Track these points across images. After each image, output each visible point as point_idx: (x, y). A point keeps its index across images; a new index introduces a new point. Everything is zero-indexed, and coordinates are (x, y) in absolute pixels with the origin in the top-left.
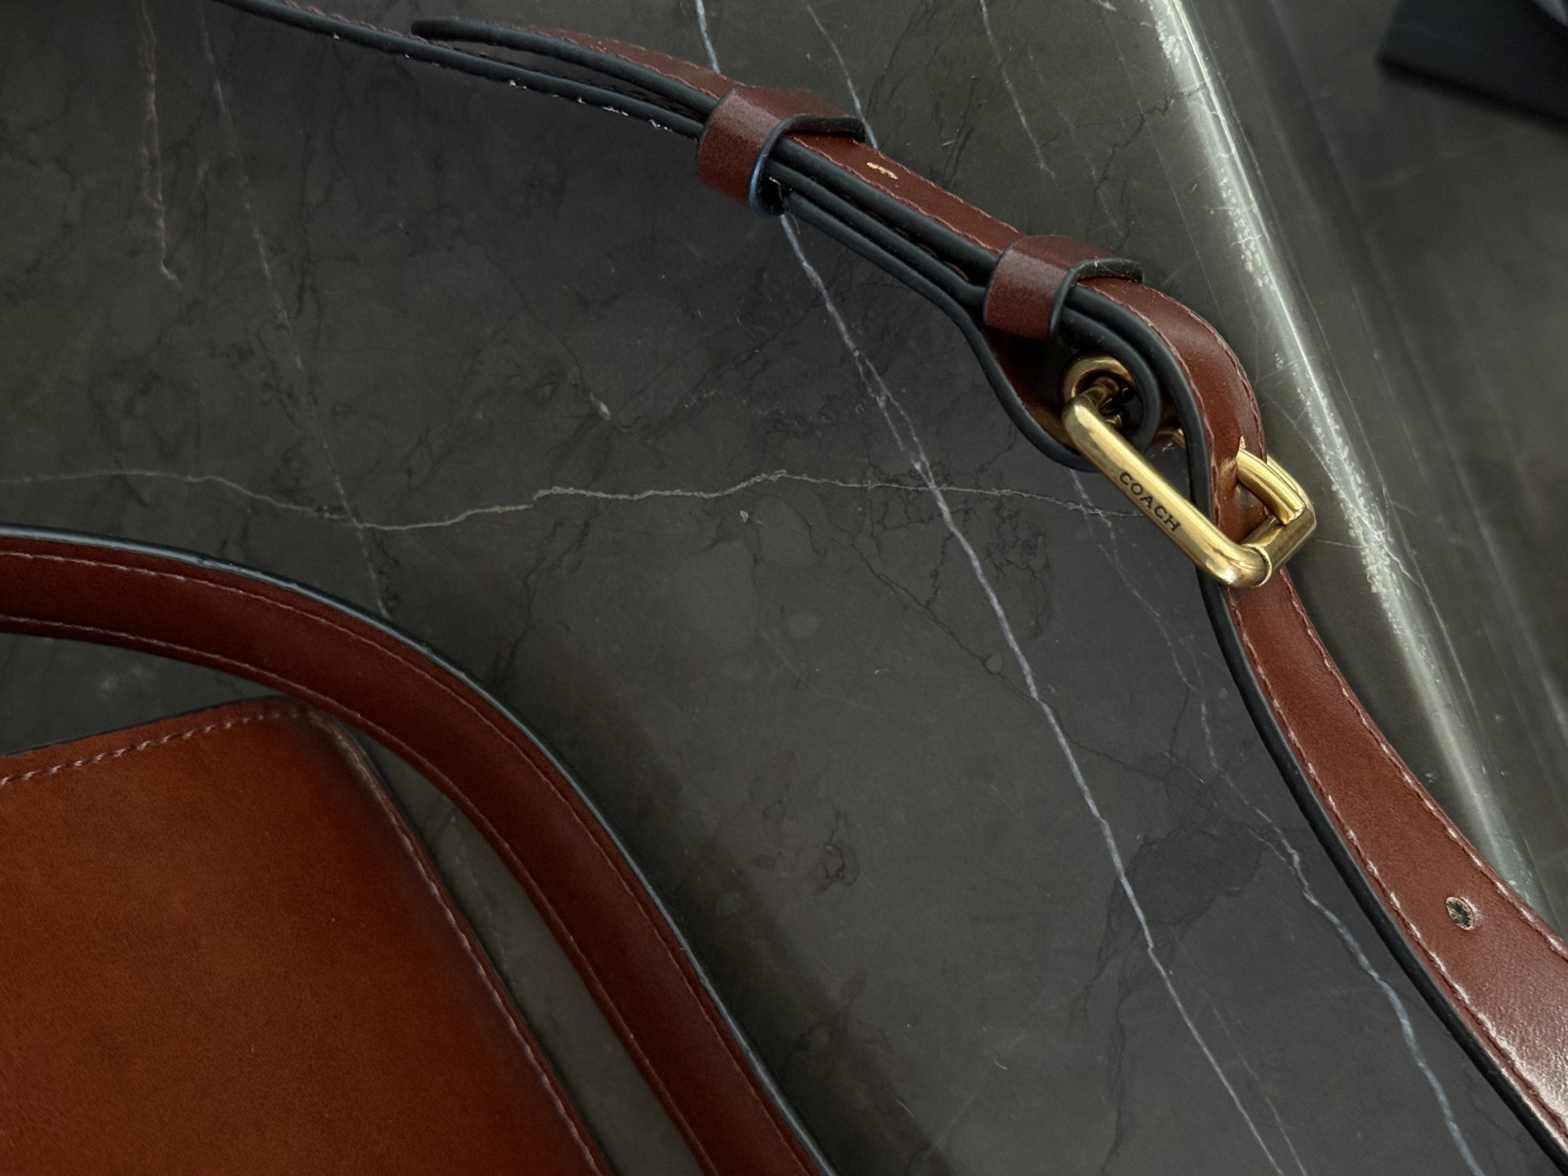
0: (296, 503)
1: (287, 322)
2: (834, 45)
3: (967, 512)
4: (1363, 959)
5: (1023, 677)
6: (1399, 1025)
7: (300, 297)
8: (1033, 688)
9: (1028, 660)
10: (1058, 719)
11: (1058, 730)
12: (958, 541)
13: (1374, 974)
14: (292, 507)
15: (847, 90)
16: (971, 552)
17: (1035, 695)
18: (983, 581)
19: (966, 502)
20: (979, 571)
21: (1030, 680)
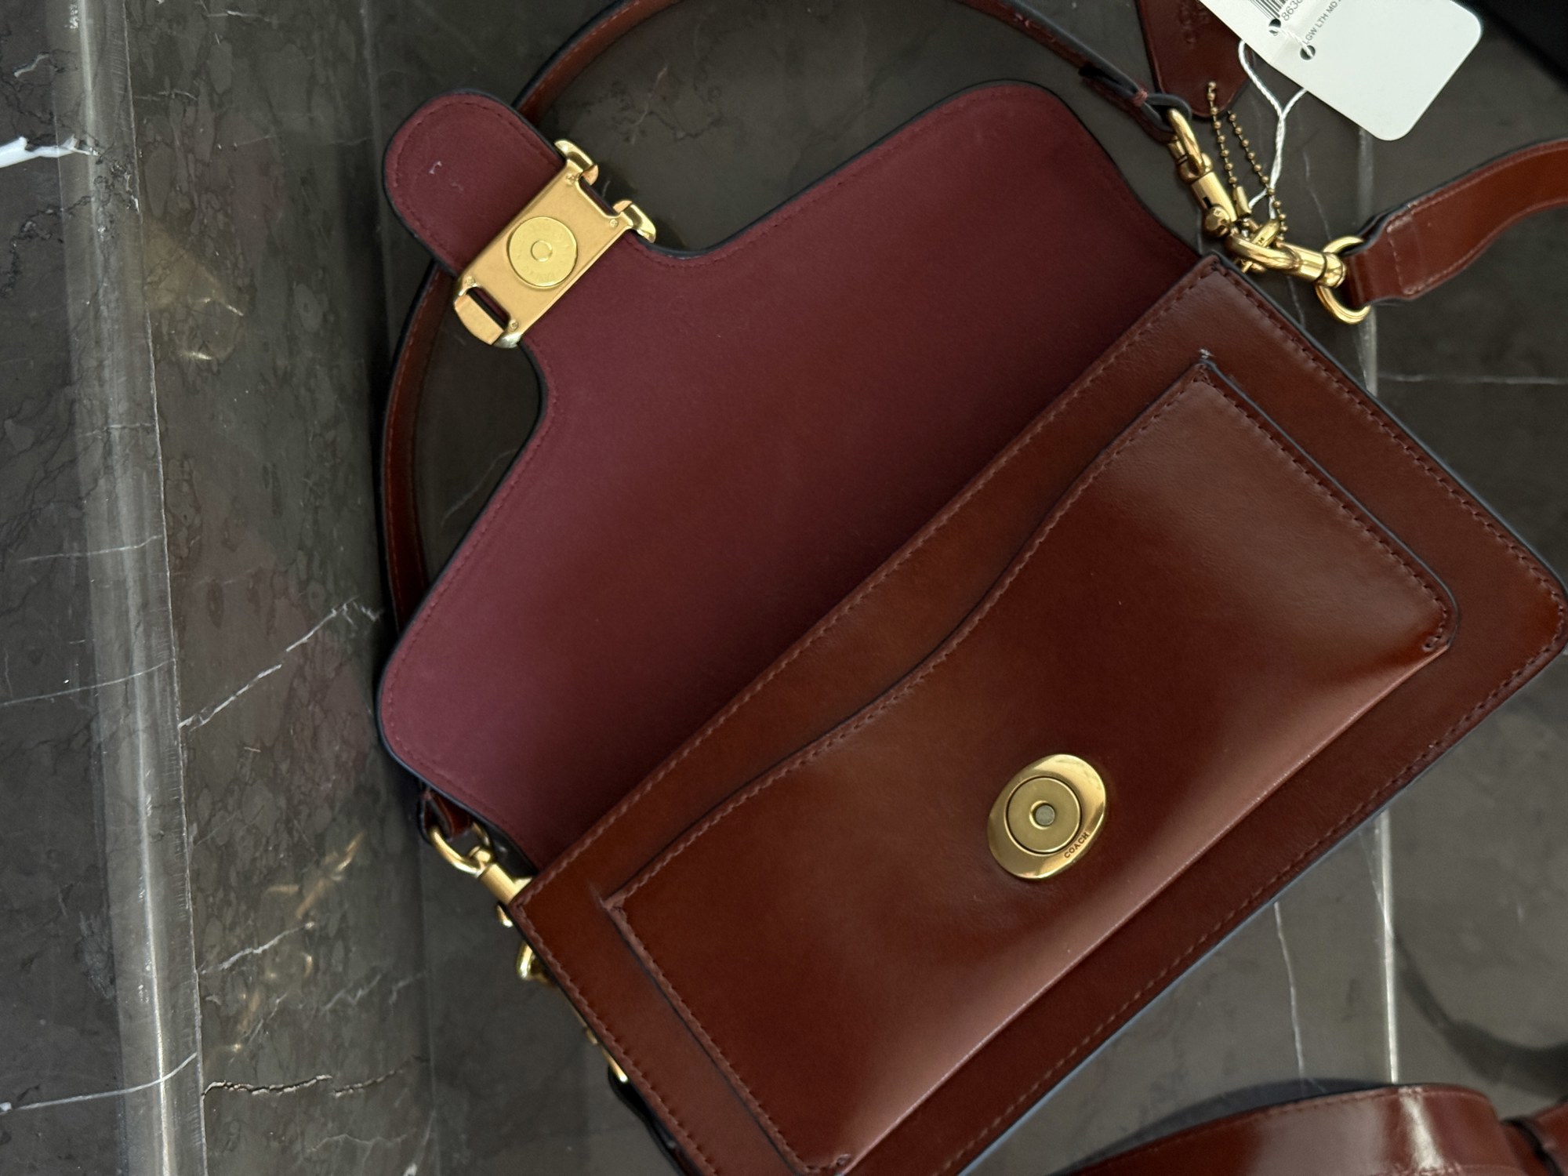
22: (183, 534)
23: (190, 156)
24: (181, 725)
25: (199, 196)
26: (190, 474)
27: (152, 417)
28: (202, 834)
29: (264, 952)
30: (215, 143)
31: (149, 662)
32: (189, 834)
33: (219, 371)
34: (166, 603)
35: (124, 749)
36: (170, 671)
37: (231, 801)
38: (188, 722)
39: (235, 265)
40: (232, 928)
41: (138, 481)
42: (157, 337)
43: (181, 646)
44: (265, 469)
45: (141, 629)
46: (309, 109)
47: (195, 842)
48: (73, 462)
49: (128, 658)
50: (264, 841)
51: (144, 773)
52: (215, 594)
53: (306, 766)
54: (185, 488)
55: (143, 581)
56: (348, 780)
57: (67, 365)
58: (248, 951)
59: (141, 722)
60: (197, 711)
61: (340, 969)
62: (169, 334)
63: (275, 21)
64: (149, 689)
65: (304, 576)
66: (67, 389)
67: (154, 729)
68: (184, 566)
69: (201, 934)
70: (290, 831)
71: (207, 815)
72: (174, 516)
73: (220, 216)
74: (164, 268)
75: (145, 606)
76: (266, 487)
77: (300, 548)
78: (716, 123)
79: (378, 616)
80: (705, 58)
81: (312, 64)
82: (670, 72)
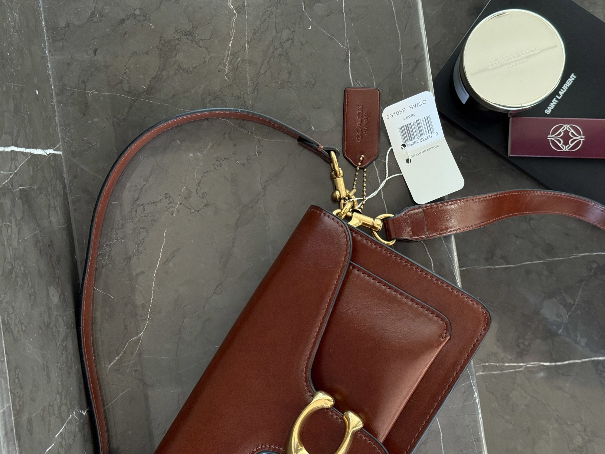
0: (243, 129)
1: (250, 94)
2: (373, 75)
3: (378, 163)
4: (428, 253)
5: (381, 194)
6: (431, 265)
7: (254, 90)
8: (383, 197)
9: (383, 192)
10: (386, 203)
11: (385, 205)
12: (375, 168)
13: (429, 256)
14: (242, 130)
15: (374, 84)
16: (377, 170)
17: (383, 198)
18: (378, 176)
19: (378, 161)
20: (378, 174)
21: (382, 195)
22: (17, 401)
23: (10, 247)
25: (15, 262)
26: (18, 375)
27: (3, 355)
30: (18, 240)
33: (25, 330)
34: (13, 431)
39: (28, 286)
43: (19, 447)
44: (43, 364)
45: (5, 444)
46: (49, 217)
52: (30, 421)
54: (17, 381)
55: (4, 424)
62: (8, 320)
63: (36, 187)
65: (59, 404)
68: (18, 413)
72: (13, 393)
73: (22, 268)
74: (4, 294)
75: (6, 434)
76: (44, 371)
77: (57, 393)
78: (206, 205)
79: (86, 413)
80: (200, 182)
81: (49, 199)
82: (187, 188)
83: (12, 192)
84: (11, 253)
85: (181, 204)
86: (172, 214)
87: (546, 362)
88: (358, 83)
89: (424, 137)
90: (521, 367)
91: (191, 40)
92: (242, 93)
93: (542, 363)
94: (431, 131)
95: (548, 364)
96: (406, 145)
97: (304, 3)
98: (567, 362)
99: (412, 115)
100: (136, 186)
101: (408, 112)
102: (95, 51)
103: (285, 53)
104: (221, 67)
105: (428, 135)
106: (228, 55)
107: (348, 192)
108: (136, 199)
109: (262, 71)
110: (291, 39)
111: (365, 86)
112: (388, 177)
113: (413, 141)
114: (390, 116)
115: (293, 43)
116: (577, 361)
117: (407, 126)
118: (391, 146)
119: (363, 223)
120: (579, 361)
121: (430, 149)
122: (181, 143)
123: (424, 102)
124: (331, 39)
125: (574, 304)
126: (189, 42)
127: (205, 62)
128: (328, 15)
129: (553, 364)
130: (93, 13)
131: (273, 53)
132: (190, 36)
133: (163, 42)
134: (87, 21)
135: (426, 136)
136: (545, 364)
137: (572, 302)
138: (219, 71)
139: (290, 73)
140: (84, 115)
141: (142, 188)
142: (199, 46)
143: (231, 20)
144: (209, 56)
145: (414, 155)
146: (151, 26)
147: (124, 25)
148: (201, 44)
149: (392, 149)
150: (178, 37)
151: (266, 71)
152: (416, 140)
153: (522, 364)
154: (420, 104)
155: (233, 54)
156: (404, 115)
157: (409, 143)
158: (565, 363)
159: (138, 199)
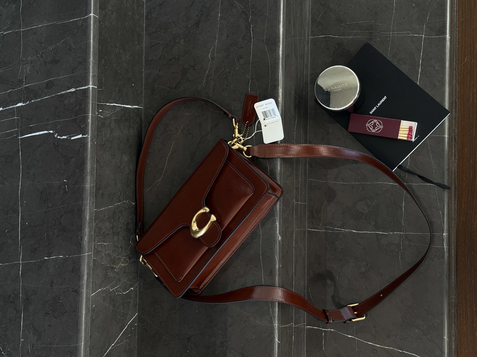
1: (211, 92)
2: (258, 90)
4: (268, 164)
7: (213, 91)
8: (254, 139)
9: (255, 137)
11: (254, 142)
12: (253, 127)
14: (206, 106)
15: (258, 93)
19: (254, 124)
22: (98, 185)
23: (106, 137)
24: (94, 210)
25: (106, 142)
26: (100, 178)
27: (94, 170)
28: (96, 225)
29: (106, 244)
30: (110, 135)
31: (90, 200)
32: (94, 224)
33: (107, 165)
34: (94, 193)
35: (86, 211)
36: (93, 202)
37: (102, 222)
38: (96, 210)
39: (112, 151)
40: (100, 239)
41: (91, 177)
42: (97, 160)
43: (96, 200)
44: (114, 179)
45: (89, 196)
46: (129, 130)
47: (95, 225)
48: (83, 174)
49: (87, 199)
50: (107, 229)
51: (88, 214)
52: (103, 194)
53: (117, 222)
54: (99, 179)
55: (90, 190)
56: (125, 226)
57: (84, 162)
58: (103, 243)
59: (88, 208)
60: (98, 209)
61: (120, 252)
62: (99, 160)
63: (123, 119)
64: (90, 204)
65: (119, 195)
66: (84, 165)
67: (90, 209)
68: (97, 189)
69: (95, 238)
70: (112, 230)
71: (97, 223)
72: (97, 183)
73: (110, 145)
74: (99, 151)
75: (90, 193)
76: (114, 181)
77: (119, 191)
78: (189, 134)
79: (134, 204)
80: (188, 125)
81: (130, 124)
82: (183, 127)
83: (110, 119)
84: (105, 139)
85: (180, 132)
86: (177, 136)
87: (354, 230)
88: (252, 92)
89: (272, 117)
90: (342, 231)
91: (193, 69)
92: (209, 91)
93: (352, 231)
94: (275, 114)
95: (355, 231)
96: (265, 119)
97: (236, 58)
98: (364, 232)
99: (266, 108)
100: (166, 123)
101: (265, 106)
102: (160, 70)
103: (226, 78)
104: (202, 80)
105: (274, 116)
106: (206, 76)
107: (239, 135)
108: (165, 128)
109: (217, 84)
110: (229, 72)
111: (254, 93)
112: (256, 131)
113: (268, 118)
114: (257, 107)
115: (230, 74)
116: (369, 232)
117: (265, 111)
118: (259, 119)
119: (239, 148)
120: (370, 232)
121: (275, 122)
122: (184, 108)
123: (271, 103)
124: (244, 74)
125: (371, 206)
126: (193, 70)
127: (197, 78)
128: (244, 64)
129: (357, 232)
130: (161, 56)
131: (222, 77)
132: (193, 68)
133: (183, 69)
134: (159, 59)
135: (273, 116)
136: (353, 231)
137: (371, 205)
138: (201, 82)
139: (227, 85)
140: (153, 94)
141: (168, 124)
142: (196, 72)
143: (209, 62)
144: (199, 76)
145: (268, 124)
146: (180, 63)
147: (171, 61)
148: (197, 71)
149: (259, 120)
150: (189, 67)
151: (218, 84)
152: (269, 118)
153: (343, 229)
154: (269, 103)
155: (208, 76)
156: (263, 107)
157: (266, 118)
158: (363, 232)
159: (166, 128)
